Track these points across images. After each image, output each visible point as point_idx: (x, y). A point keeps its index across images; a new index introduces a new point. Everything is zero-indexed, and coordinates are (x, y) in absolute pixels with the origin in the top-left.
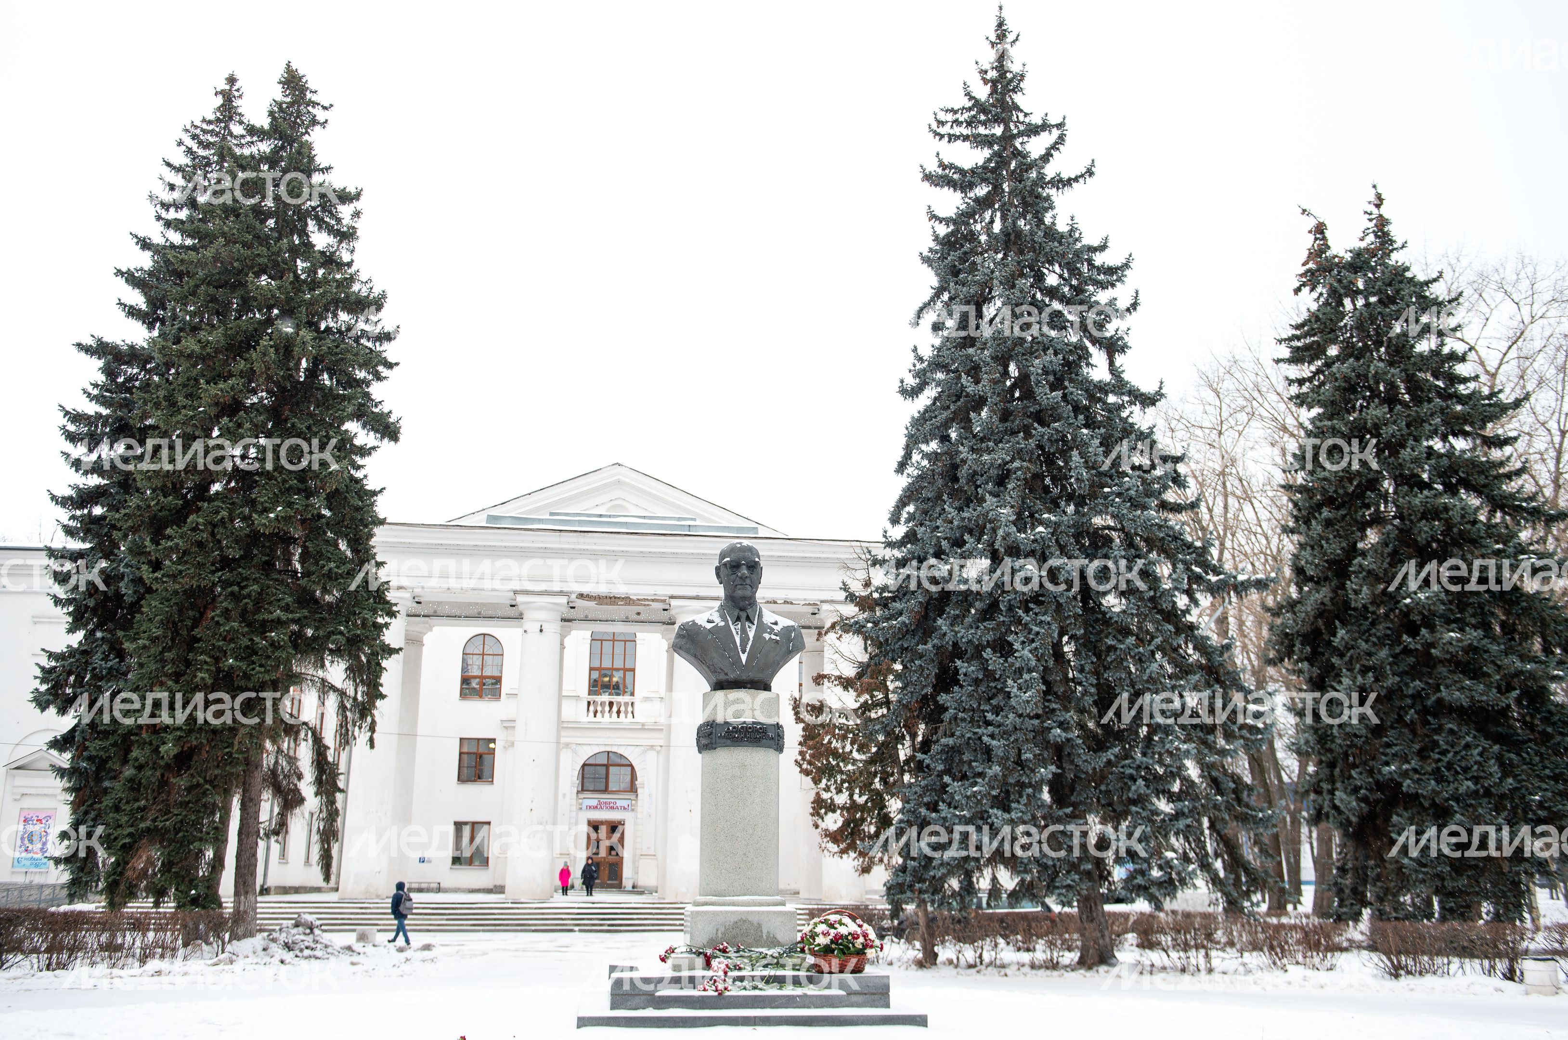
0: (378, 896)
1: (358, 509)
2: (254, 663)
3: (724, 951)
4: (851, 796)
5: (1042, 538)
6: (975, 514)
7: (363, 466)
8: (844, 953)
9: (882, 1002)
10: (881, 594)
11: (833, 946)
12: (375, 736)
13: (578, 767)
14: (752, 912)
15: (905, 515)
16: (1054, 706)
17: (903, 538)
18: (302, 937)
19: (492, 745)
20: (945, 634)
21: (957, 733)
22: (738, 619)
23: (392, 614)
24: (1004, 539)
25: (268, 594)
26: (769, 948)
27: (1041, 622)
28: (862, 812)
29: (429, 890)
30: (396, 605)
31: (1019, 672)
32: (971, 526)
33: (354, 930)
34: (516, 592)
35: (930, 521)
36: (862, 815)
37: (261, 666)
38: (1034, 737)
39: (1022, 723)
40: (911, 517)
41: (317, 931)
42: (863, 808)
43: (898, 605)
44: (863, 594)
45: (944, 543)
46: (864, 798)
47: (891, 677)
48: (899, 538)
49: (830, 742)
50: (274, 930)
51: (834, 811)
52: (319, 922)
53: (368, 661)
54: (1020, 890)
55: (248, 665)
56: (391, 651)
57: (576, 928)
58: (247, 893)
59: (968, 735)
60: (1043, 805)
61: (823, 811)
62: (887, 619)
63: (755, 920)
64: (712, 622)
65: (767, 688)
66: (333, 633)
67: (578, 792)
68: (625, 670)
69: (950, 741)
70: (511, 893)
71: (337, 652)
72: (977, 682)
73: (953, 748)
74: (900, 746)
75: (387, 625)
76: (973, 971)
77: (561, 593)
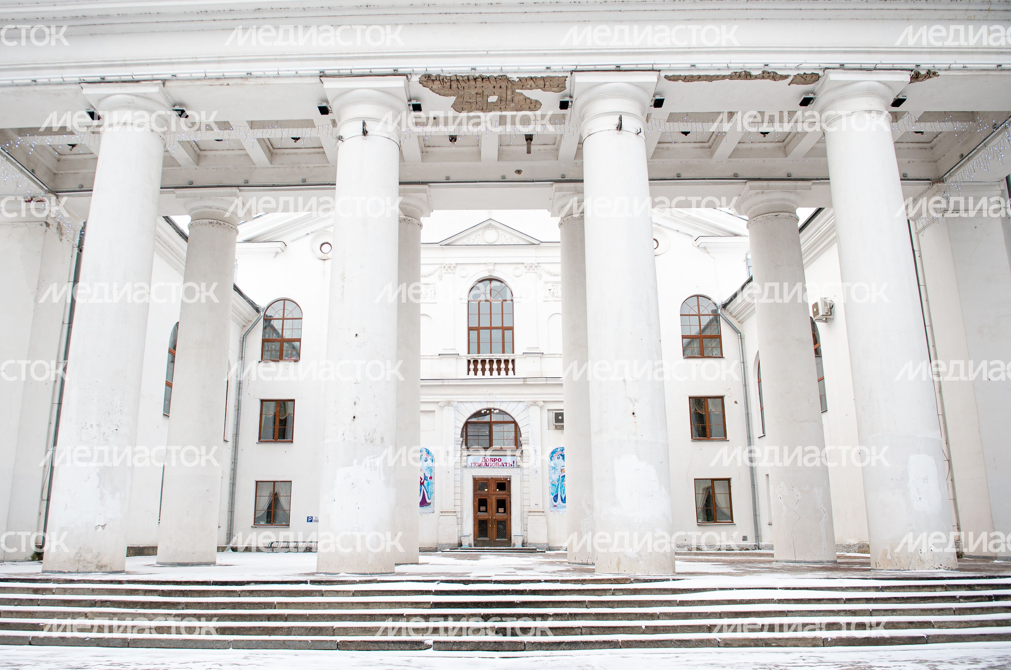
13: (461, 425)
34: (322, 75)
67: (462, 449)
68: (504, 329)
77: (394, 73)
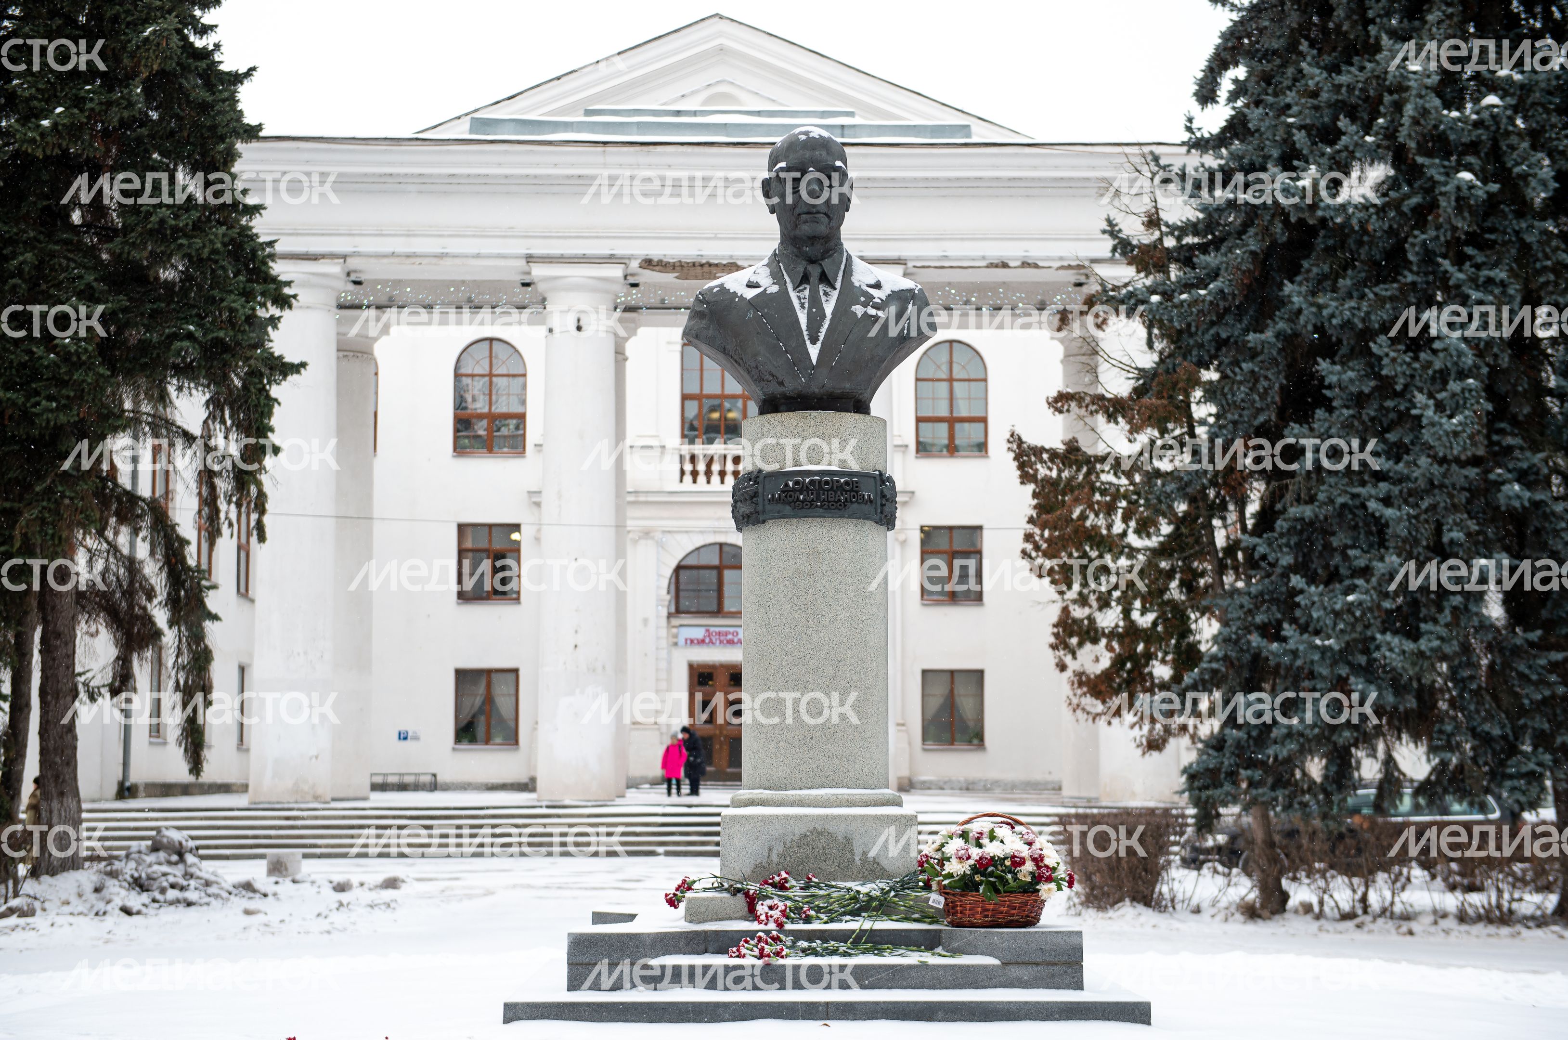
0: (316, 798)
1: (204, 107)
2: (37, 393)
3: (781, 886)
4: (1126, 613)
5: (1494, 117)
6: (1362, 76)
7: (212, 28)
8: (997, 891)
9: (1068, 979)
10: (1179, 239)
11: (978, 878)
12: (266, 519)
13: (668, 572)
14: (834, 817)
15: (1226, 85)
16: (1510, 441)
17: (1224, 130)
18: (165, 868)
19: (515, 536)
20: (1300, 311)
21: (1321, 496)
22: (805, 279)
23: (284, 302)
24: (1416, 122)
25: (52, 269)
26: (865, 880)
27: (1490, 281)
28: (1147, 643)
29: (416, 787)
30: (288, 284)
31: (1442, 377)
32: (1353, 100)
33: (262, 857)
34: (530, 259)
35: (1276, 94)
36: (1147, 648)
37: (50, 398)
38: (1469, 501)
39: (1444, 475)
40: (1240, 89)
41: (190, 859)
42: (1148, 635)
43: (1211, 259)
44: (1146, 240)
45: (1300, 137)
46: (1150, 617)
47: (1198, 394)
48: (1216, 130)
49: (1083, 517)
50: (117, 858)
51: (1095, 641)
52: (192, 844)
53: (245, 386)
54: (1438, 781)
55: (28, 399)
56: (287, 369)
57: (661, 850)
58: (62, 794)
59: (1340, 500)
60: (1485, 625)
61: (1074, 641)
62: (1187, 287)
63: (840, 831)
64: (756, 286)
65: (861, 407)
66: (174, 337)
67: (670, 616)
69: (1307, 511)
70: (545, 792)
71: (186, 372)
72: (1359, 400)
73: (1311, 523)
74: (1216, 522)
75: (274, 321)
76: (1350, 924)
77: (611, 259)
